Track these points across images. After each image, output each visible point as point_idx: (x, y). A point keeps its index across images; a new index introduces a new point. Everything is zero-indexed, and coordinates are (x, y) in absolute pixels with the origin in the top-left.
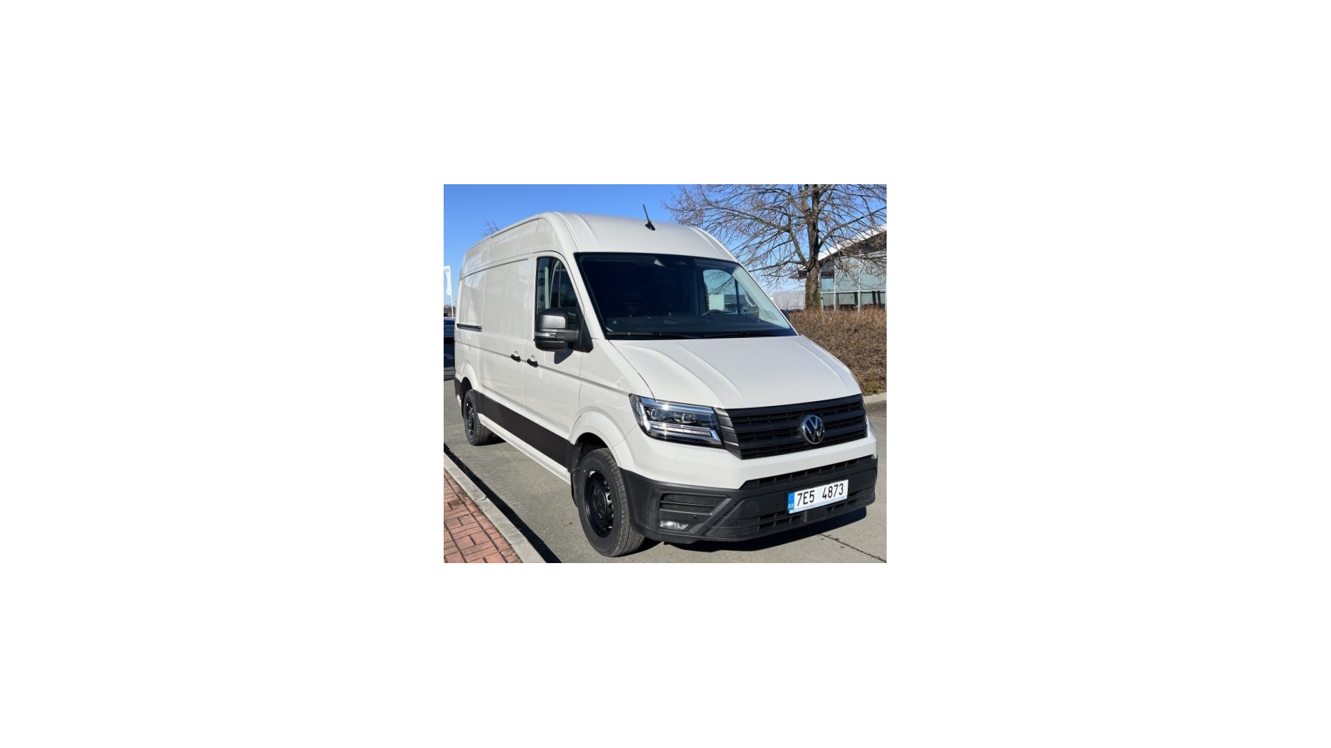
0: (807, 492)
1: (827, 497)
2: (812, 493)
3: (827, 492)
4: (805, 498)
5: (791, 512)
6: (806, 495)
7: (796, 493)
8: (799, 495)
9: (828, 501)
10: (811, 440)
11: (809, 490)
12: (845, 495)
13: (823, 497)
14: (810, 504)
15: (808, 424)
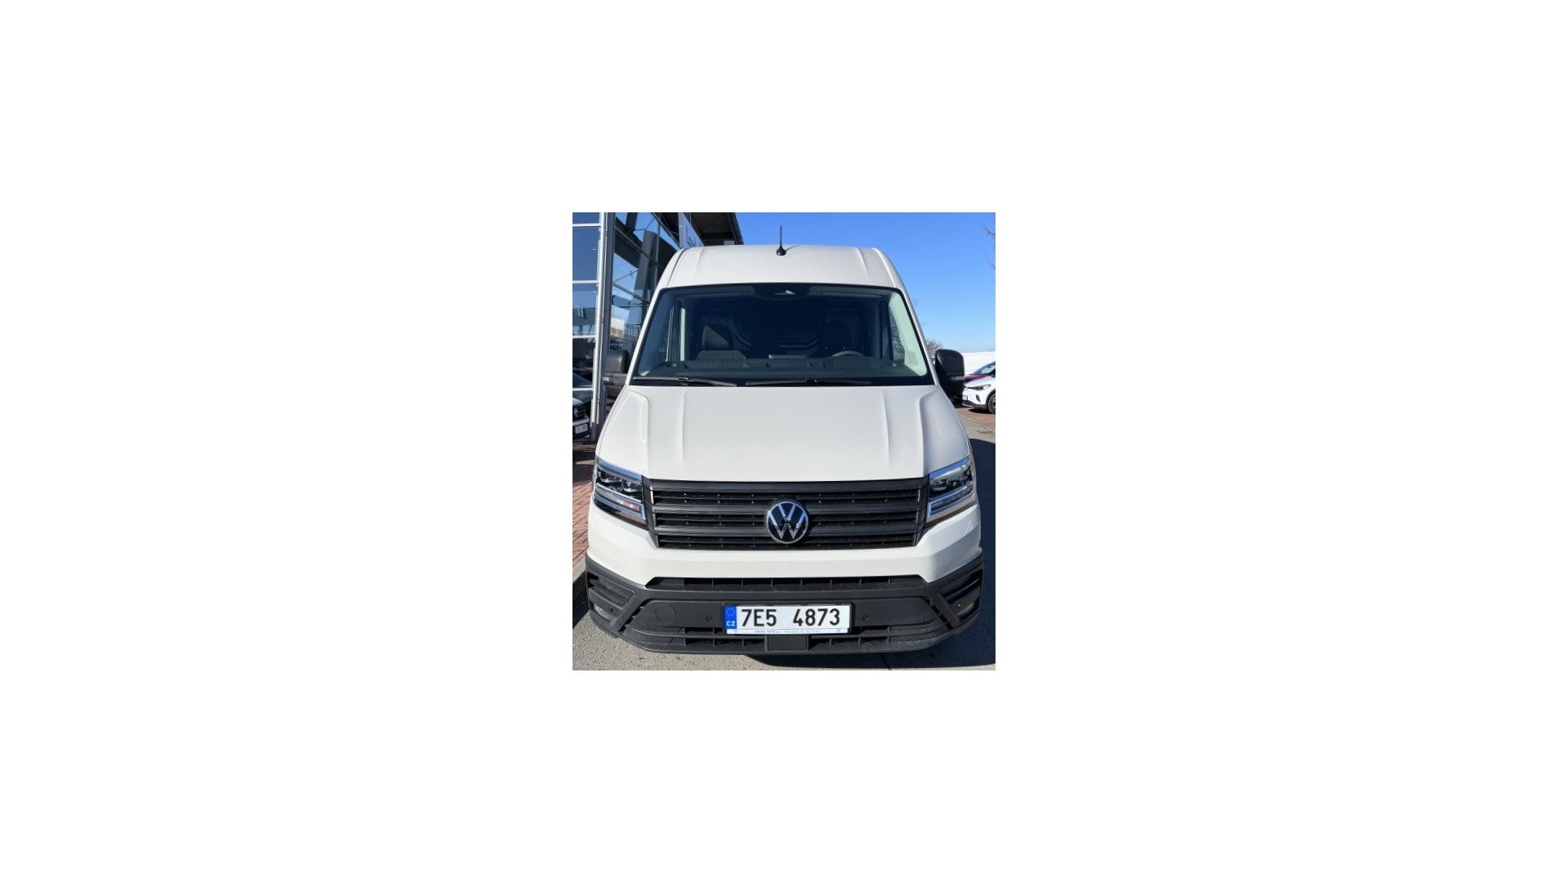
0: (762, 610)
1: (804, 624)
2: (771, 613)
3: (802, 616)
4: (756, 617)
5: (730, 631)
6: (759, 614)
7: (739, 609)
8: (743, 611)
9: (805, 629)
10: (778, 537)
11: (766, 608)
12: (844, 627)
13: (795, 621)
14: (766, 626)
15: (776, 513)
